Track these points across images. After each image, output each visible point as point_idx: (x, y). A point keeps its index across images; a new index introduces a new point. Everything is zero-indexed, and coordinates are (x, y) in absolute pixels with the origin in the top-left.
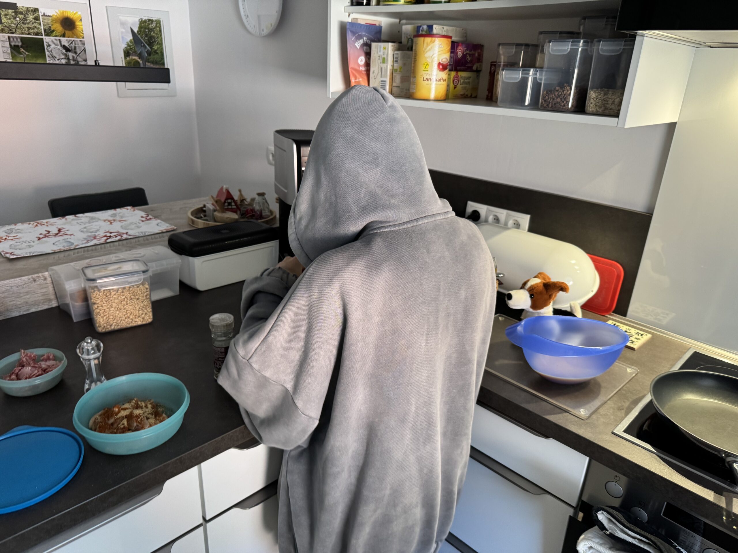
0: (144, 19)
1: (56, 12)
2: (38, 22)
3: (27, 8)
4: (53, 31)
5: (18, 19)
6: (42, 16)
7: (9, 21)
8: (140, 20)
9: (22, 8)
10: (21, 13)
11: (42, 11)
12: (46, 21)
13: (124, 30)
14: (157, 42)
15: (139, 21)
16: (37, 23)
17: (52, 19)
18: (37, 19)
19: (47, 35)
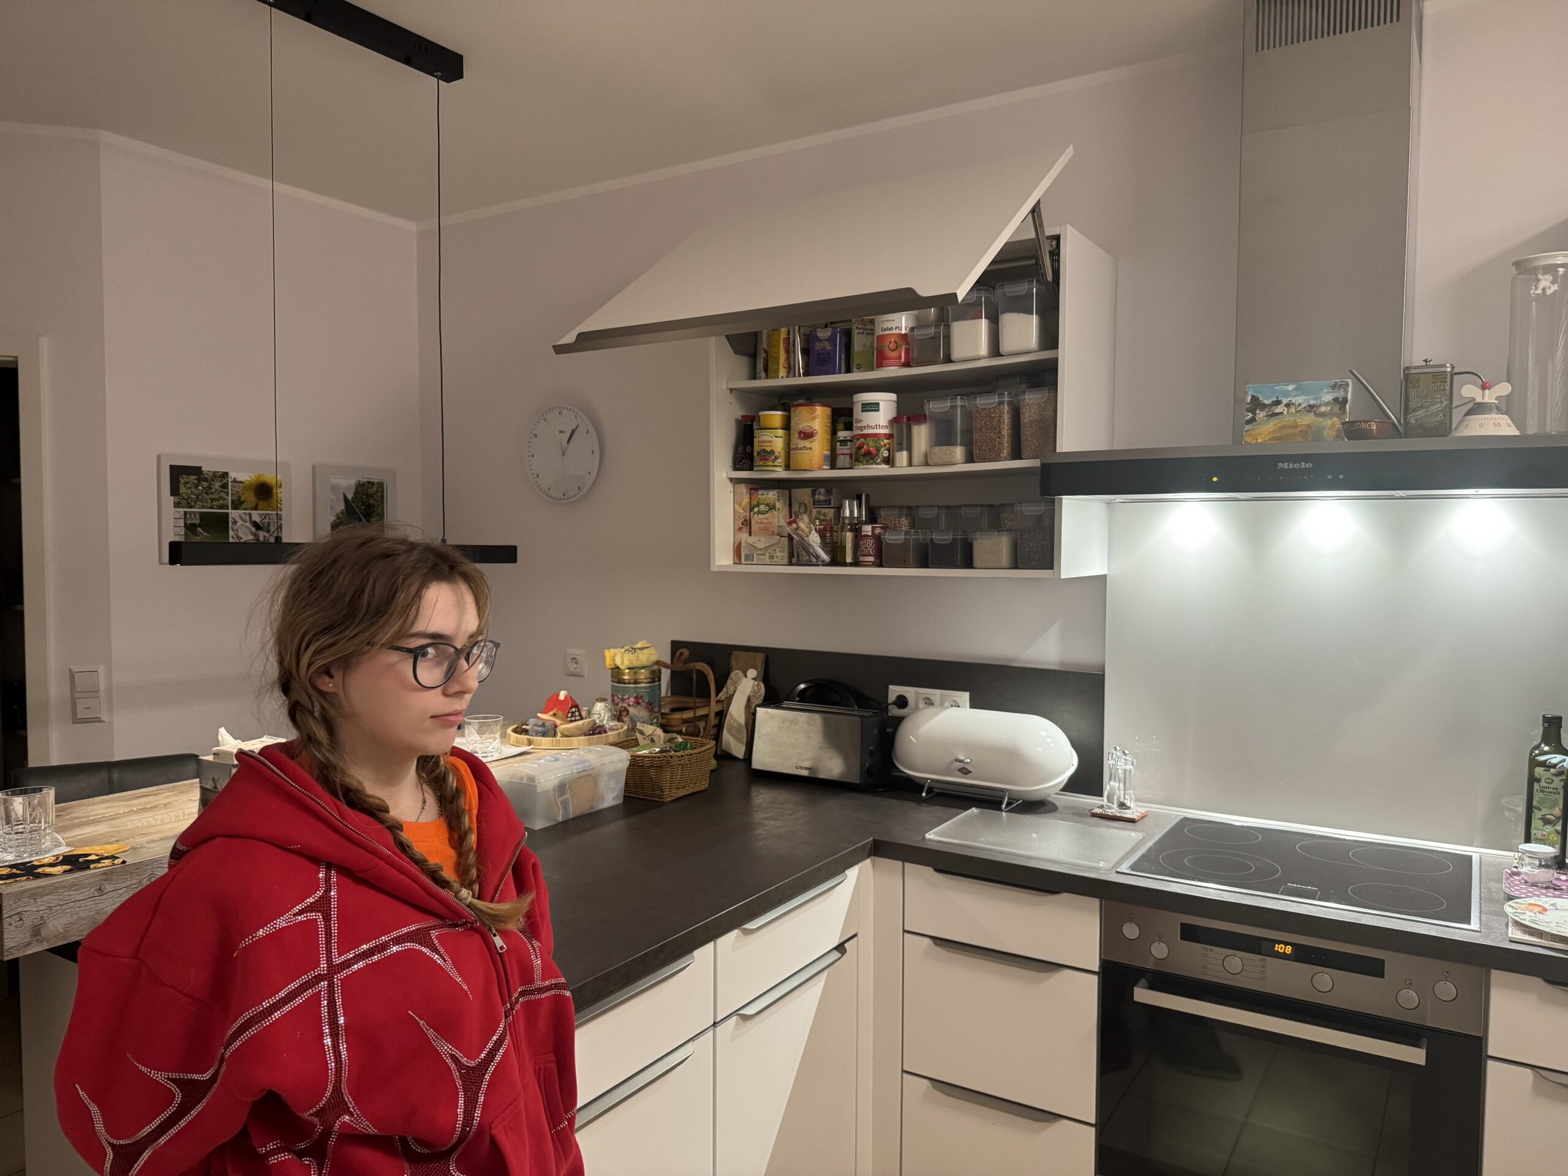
0: (362, 481)
1: (250, 477)
2: (226, 490)
3: (215, 472)
4: (244, 502)
5: (200, 488)
6: (232, 482)
7: (189, 491)
8: (356, 482)
9: (208, 473)
10: (206, 480)
11: (233, 475)
12: (235, 489)
13: (334, 497)
14: (376, 513)
15: (355, 485)
16: (224, 492)
17: (243, 486)
18: (225, 486)
19: (235, 508)
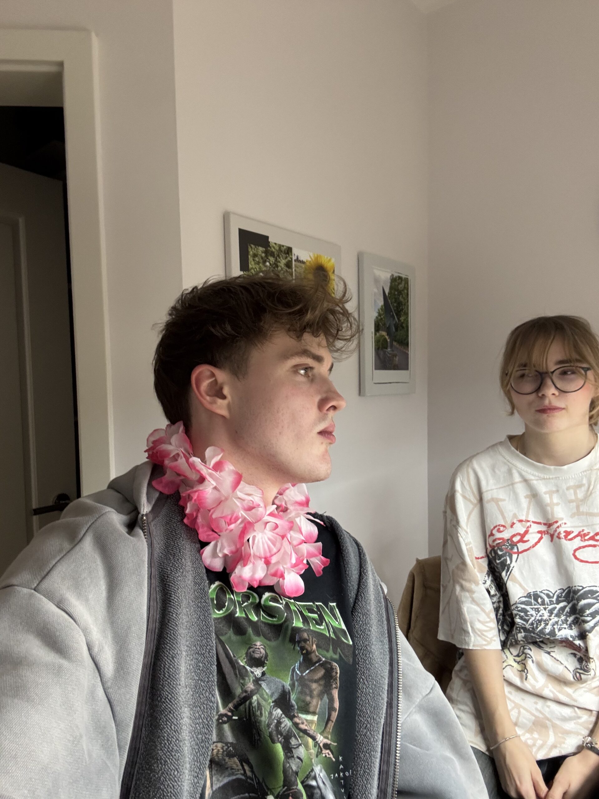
0: (394, 275)
1: (310, 256)
3: (280, 246)
5: (268, 264)
6: (295, 261)
7: (257, 266)
8: (391, 276)
9: (274, 245)
10: (272, 254)
11: (295, 253)
12: (298, 270)
13: (376, 291)
14: (403, 311)
15: (390, 279)
17: (305, 268)
18: (289, 265)
